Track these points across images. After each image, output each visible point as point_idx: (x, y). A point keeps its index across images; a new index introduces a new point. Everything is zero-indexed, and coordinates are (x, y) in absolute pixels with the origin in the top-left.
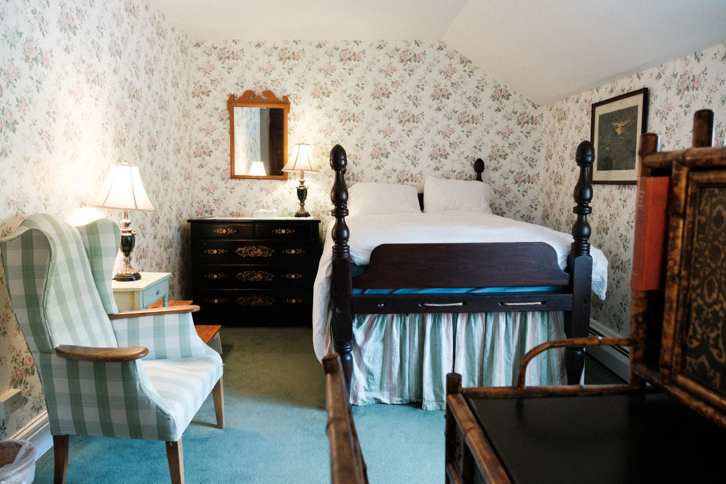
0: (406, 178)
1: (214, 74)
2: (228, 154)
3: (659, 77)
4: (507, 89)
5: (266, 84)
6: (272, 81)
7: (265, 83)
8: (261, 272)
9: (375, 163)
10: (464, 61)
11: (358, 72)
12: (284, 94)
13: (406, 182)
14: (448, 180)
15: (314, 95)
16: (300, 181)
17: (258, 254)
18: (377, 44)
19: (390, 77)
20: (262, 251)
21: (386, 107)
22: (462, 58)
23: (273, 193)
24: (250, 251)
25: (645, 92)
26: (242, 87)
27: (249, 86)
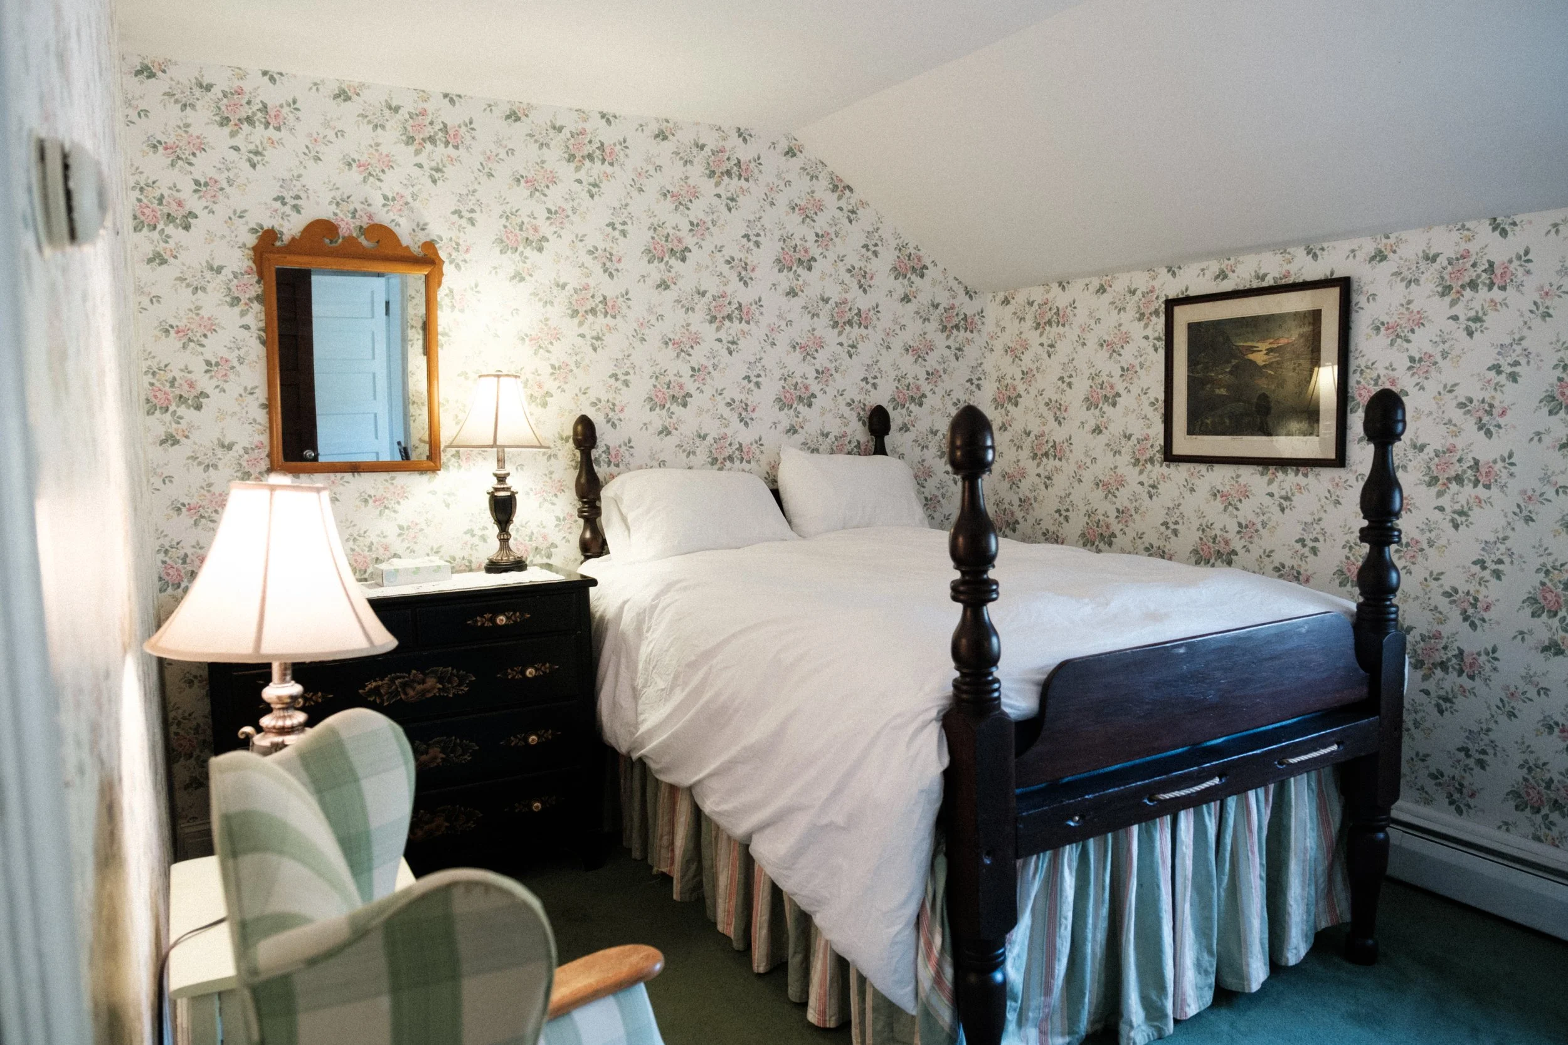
0: (727, 454)
1: (204, 167)
2: (257, 404)
3: (1378, 259)
4: (921, 253)
5: (369, 205)
6: (386, 198)
7: (366, 202)
8: (439, 742)
9: (657, 419)
10: (839, 187)
11: (613, 192)
12: (422, 238)
13: (728, 464)
14: (816, 455)
15: (505, 246)
16: (495, 475)
17: (429, 691)
18: (654, 128)
19: (687, 212)
20: (440, 680)
21: (680, 283)
22: (835, 178)
23: (397, 507)
24: (404, 685)
25: (1344, 285)
26: (297, 209)
27: (319, 208)
